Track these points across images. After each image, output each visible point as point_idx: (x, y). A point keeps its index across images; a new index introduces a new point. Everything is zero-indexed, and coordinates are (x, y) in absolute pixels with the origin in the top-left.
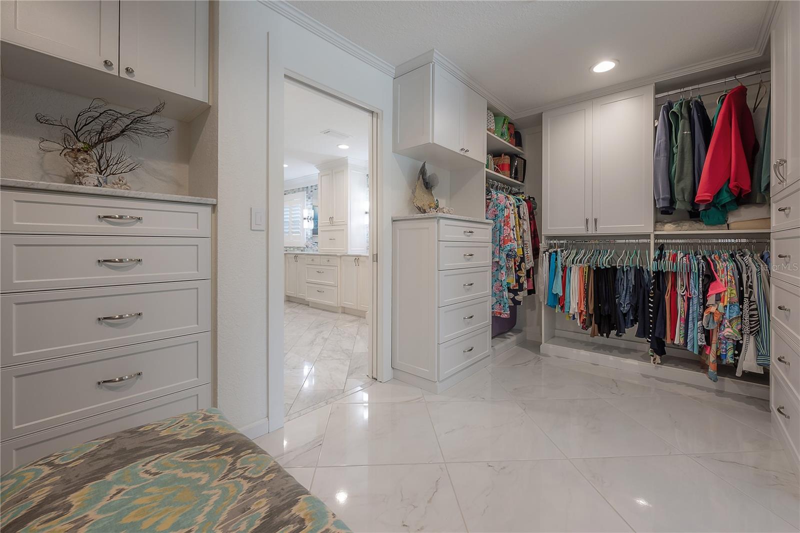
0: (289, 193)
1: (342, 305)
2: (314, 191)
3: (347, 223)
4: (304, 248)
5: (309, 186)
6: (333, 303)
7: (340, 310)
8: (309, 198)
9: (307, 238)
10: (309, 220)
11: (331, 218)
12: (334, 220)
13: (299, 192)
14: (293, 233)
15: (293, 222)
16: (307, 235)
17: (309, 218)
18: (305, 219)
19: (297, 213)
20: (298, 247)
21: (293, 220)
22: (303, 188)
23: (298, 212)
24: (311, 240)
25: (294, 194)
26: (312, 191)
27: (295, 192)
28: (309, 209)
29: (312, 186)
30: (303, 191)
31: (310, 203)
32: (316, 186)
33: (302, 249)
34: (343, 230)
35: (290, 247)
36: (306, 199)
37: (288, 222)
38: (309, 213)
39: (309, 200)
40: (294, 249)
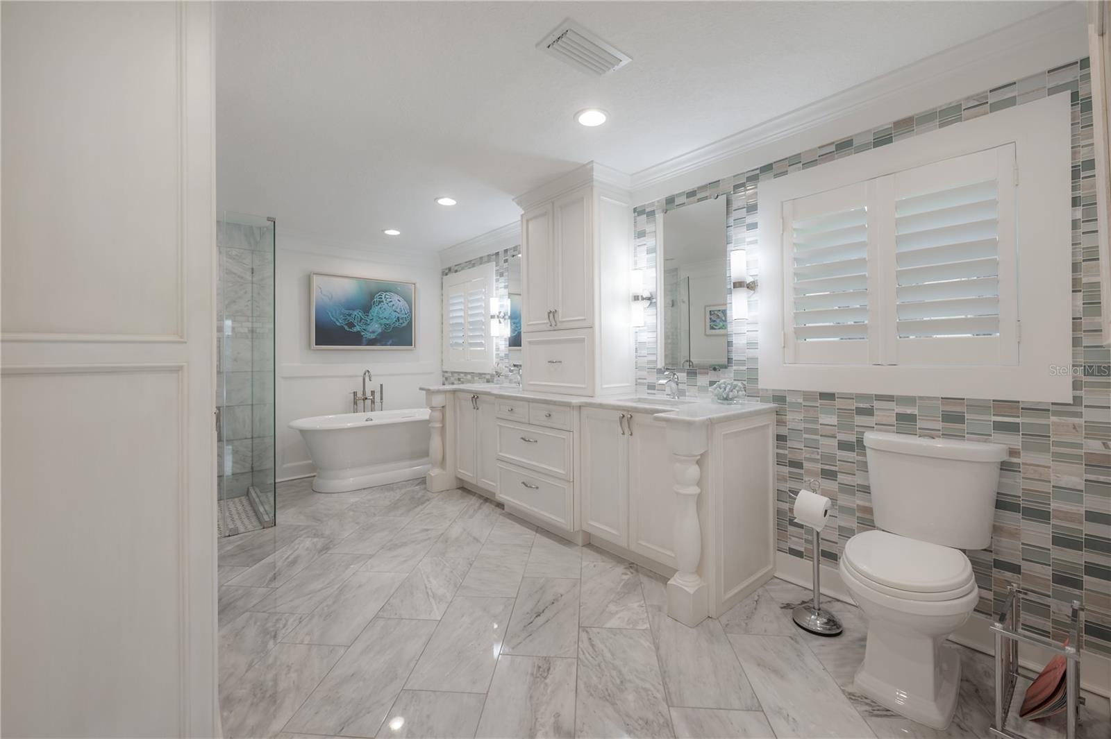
0: (463, 269)
1: (585, 528)
2: (510, 259)
3: (593, 323)
4: (492, 376)
5: (501, 250)
6: (562, 521)
7: (579, 540)
8: (501, 275)
9: (497, 355)
10: (502, 320)
11: (552, 314)
12: (560, 317)
13: (481, 264)
14: (471, 345)
15: (471, 323)
16: (498, 349)
17: (502, 314)
18: (493, 317)
19: (477, 307)
20: (480, 374)
21: (471, 320)
22: (489, 256)
23: (479, 304)
24: (507, 361)
25: (472, 269)
26: (506, 261)
27: (474, 265)
28: (501, 297)
29: (506, 251)
30: (489, 261)
31: (503, 285)
32: (515, 249)
33: (488, 377)
34: (582, 340)
35: (466, 373)
36: (495, 278)
37: (461, 323)
38: (502, 306)
39: (502, 279)
40: (473, 378)
